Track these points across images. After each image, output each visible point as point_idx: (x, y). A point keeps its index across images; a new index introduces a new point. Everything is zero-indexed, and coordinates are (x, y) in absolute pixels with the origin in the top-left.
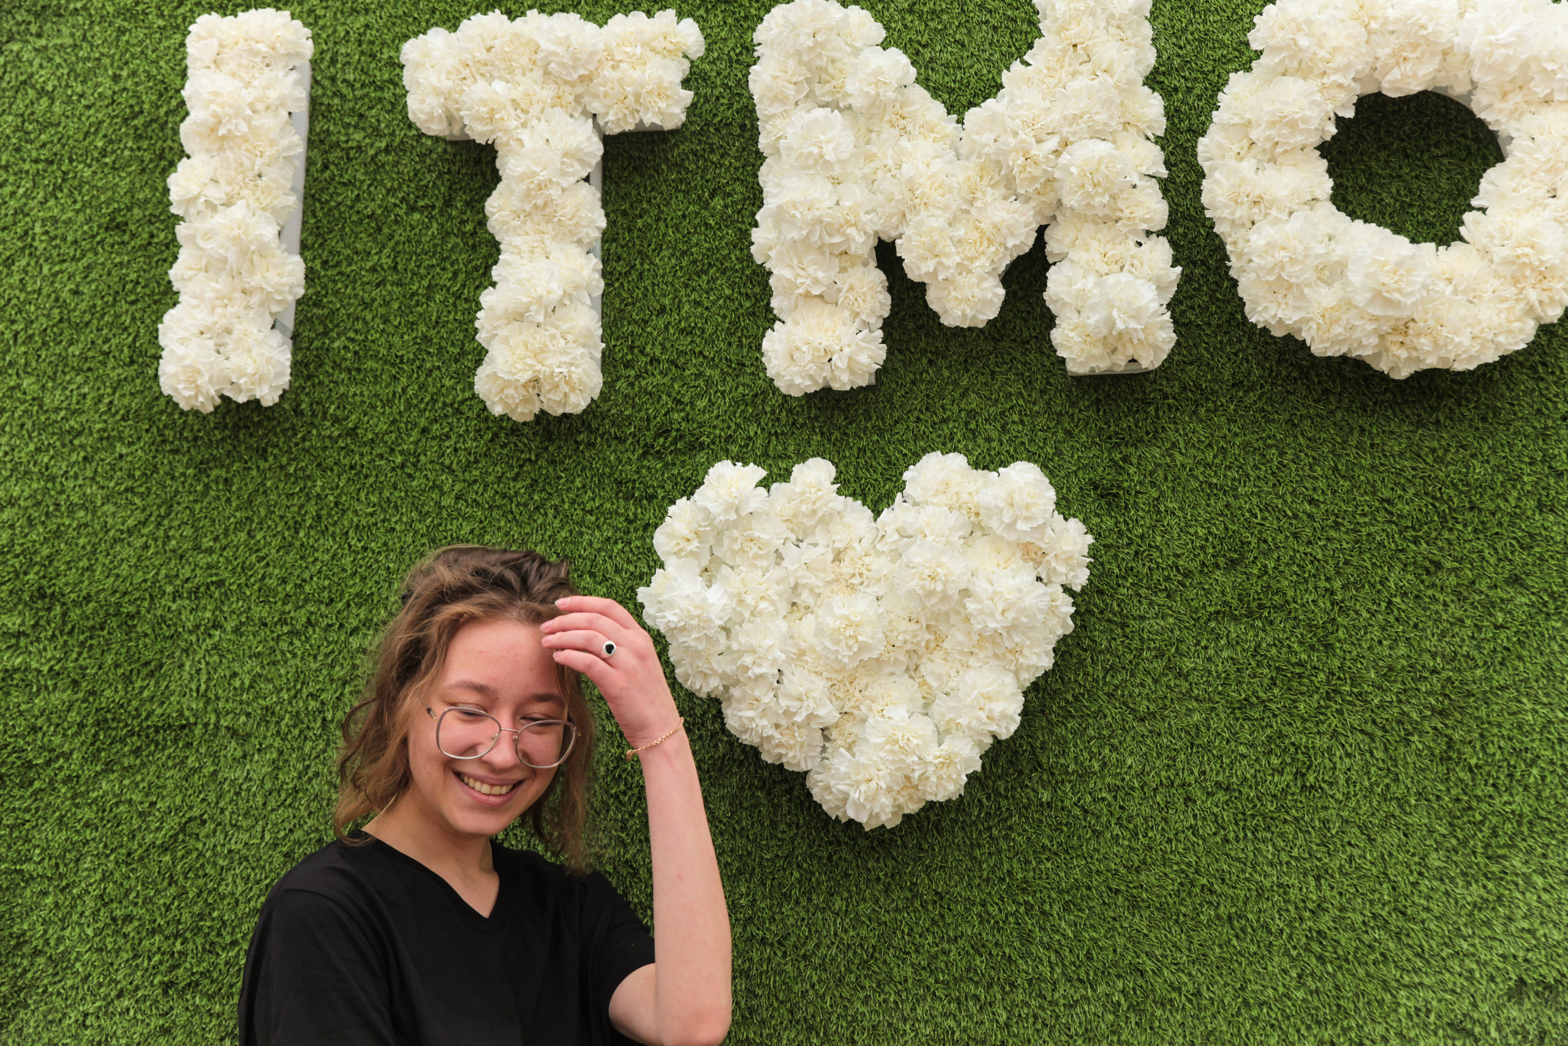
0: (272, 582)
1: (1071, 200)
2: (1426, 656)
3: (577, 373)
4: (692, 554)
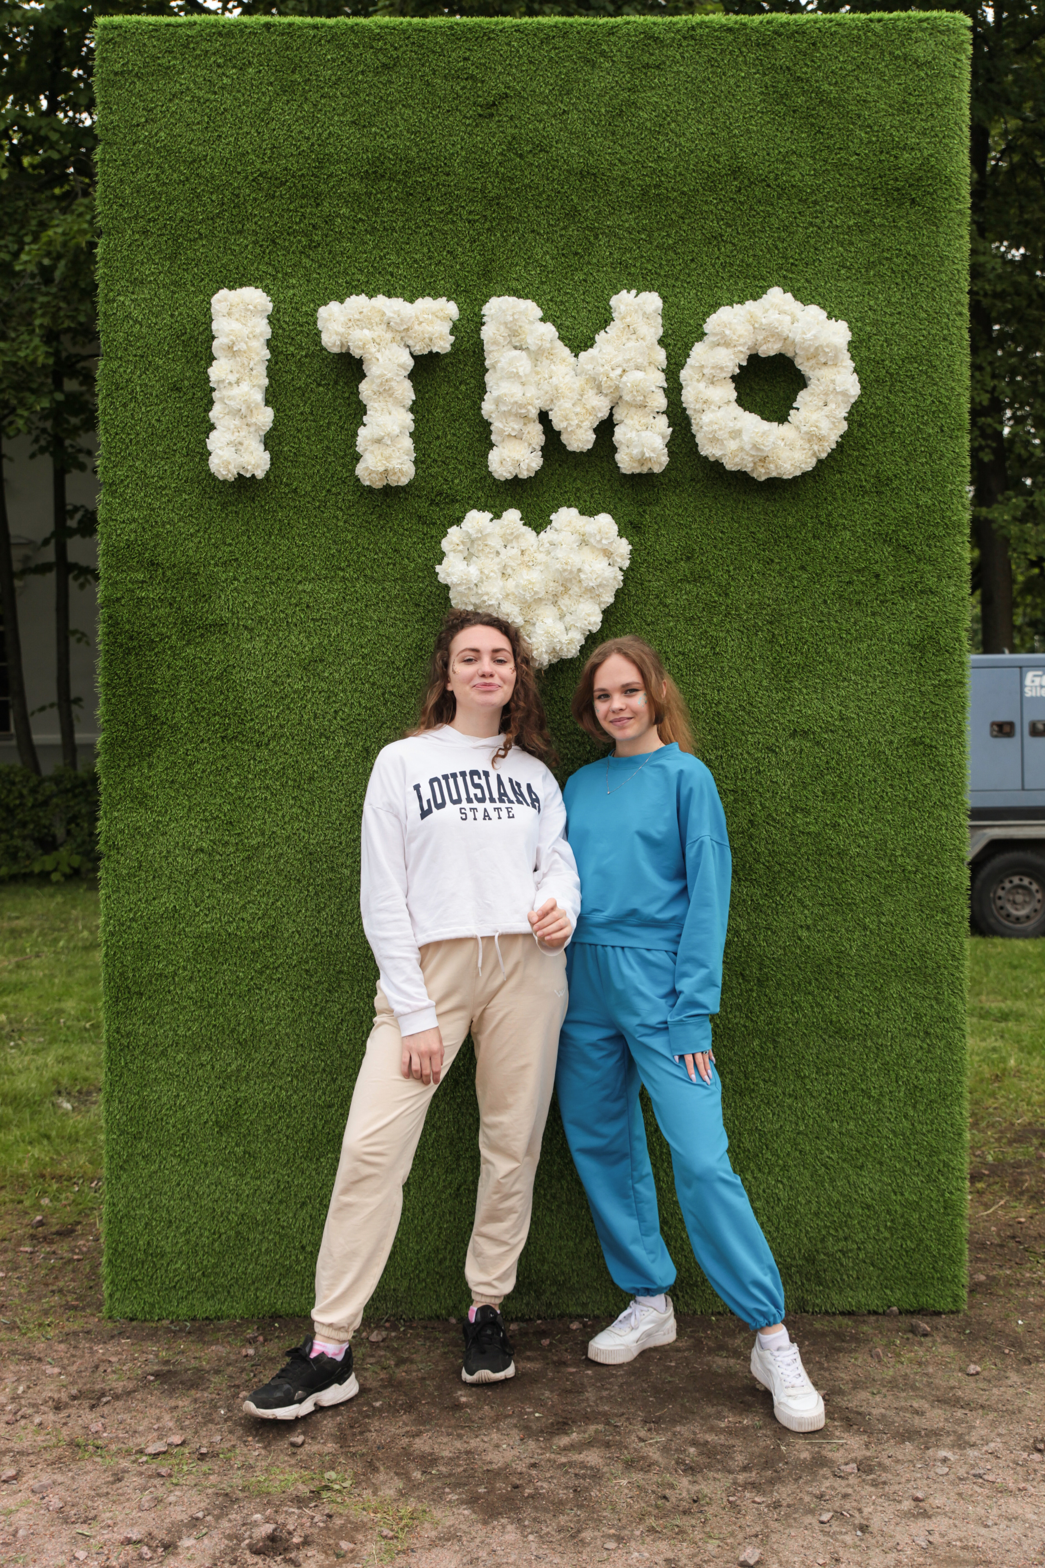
0: (260, 560)
2: (766, 599)
3: (405, 467)
4: (460, 551)
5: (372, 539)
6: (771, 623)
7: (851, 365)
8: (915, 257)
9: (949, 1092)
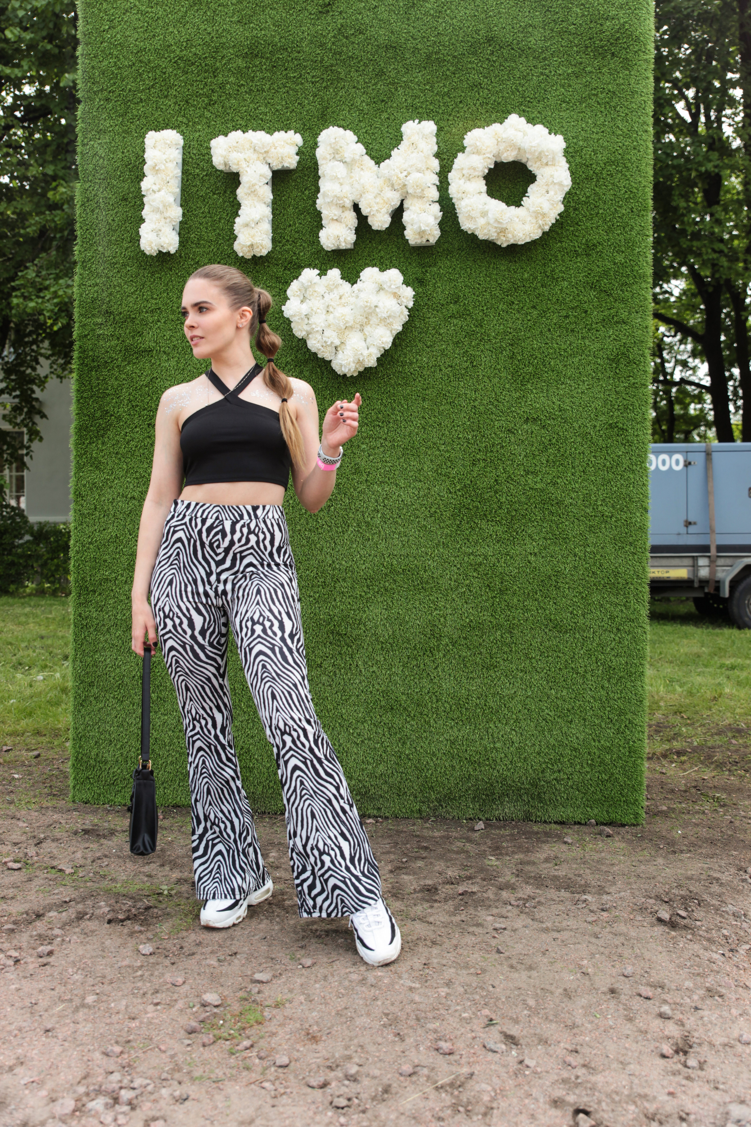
0: (174, 308)
1: (410, 191)
2: (509, 330)
3: (264, 243)
4: (298, 296)
6: (512, 345)
7: (566, 166)
8: (614, 92)
9: (633, 671)
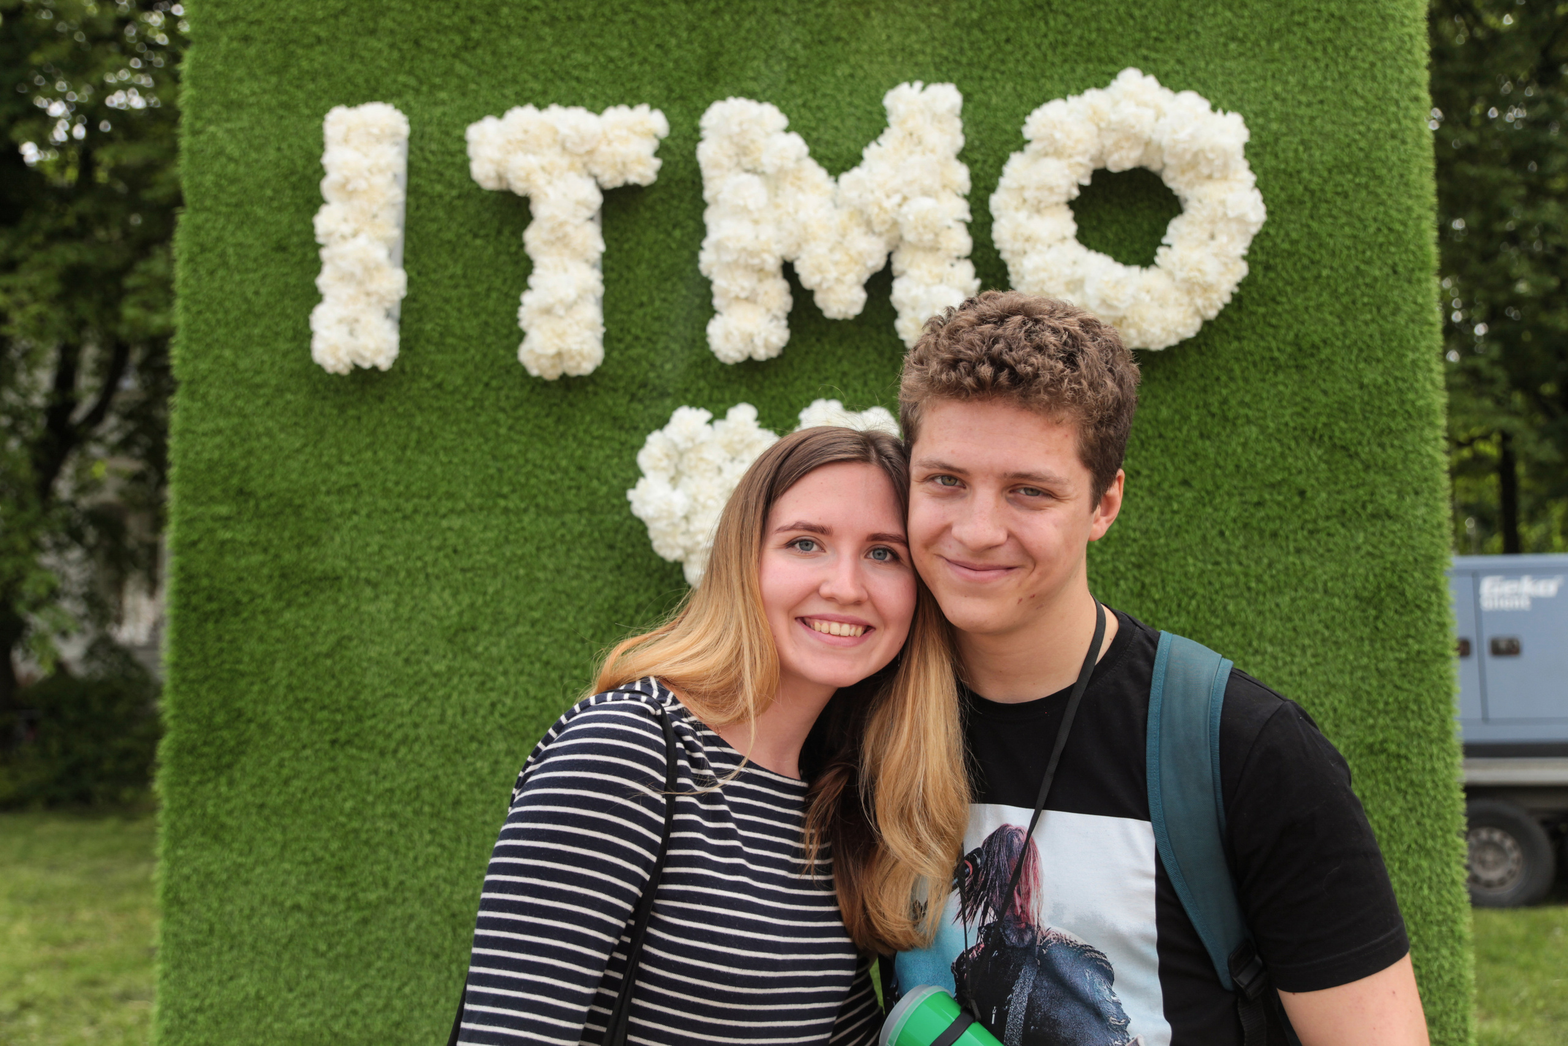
0: (390, 485)
1: (910, 237)
3: (586, 349)
4: (664, 469)
5: (547, 452)
6: (1139, 567)
7: (1250, 178)
8: (1342, 19)
